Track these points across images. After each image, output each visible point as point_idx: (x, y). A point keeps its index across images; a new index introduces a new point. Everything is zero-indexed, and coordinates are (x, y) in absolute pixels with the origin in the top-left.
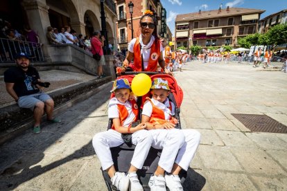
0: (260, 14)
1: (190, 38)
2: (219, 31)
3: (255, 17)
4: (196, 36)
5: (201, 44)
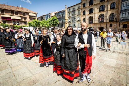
0: (36, 14)
2: (19, 18)
3: (35, 15)
5: (9, 23)
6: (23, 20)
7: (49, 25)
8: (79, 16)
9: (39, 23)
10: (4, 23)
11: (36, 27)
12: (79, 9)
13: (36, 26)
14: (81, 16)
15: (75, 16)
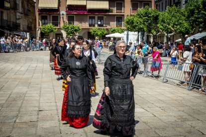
1: (63, 12)
2: (105, 5)
4: (71, 8)
5: (81, 21)
6: (115, 11)
7: (186, 25)
9: (156, 18)
10: (70, 23)
11: (146, 34)
13: (145, 29)
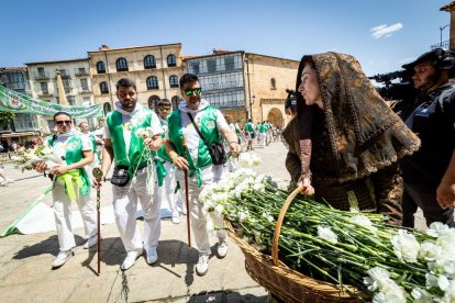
8: (86, 96)
12: (82, 74)
14: (96, 96)
15: (71, 94)
